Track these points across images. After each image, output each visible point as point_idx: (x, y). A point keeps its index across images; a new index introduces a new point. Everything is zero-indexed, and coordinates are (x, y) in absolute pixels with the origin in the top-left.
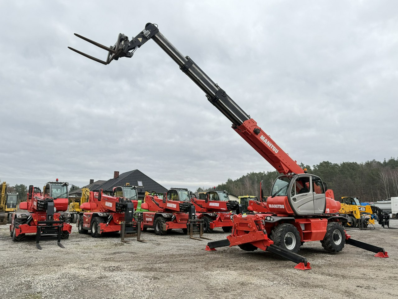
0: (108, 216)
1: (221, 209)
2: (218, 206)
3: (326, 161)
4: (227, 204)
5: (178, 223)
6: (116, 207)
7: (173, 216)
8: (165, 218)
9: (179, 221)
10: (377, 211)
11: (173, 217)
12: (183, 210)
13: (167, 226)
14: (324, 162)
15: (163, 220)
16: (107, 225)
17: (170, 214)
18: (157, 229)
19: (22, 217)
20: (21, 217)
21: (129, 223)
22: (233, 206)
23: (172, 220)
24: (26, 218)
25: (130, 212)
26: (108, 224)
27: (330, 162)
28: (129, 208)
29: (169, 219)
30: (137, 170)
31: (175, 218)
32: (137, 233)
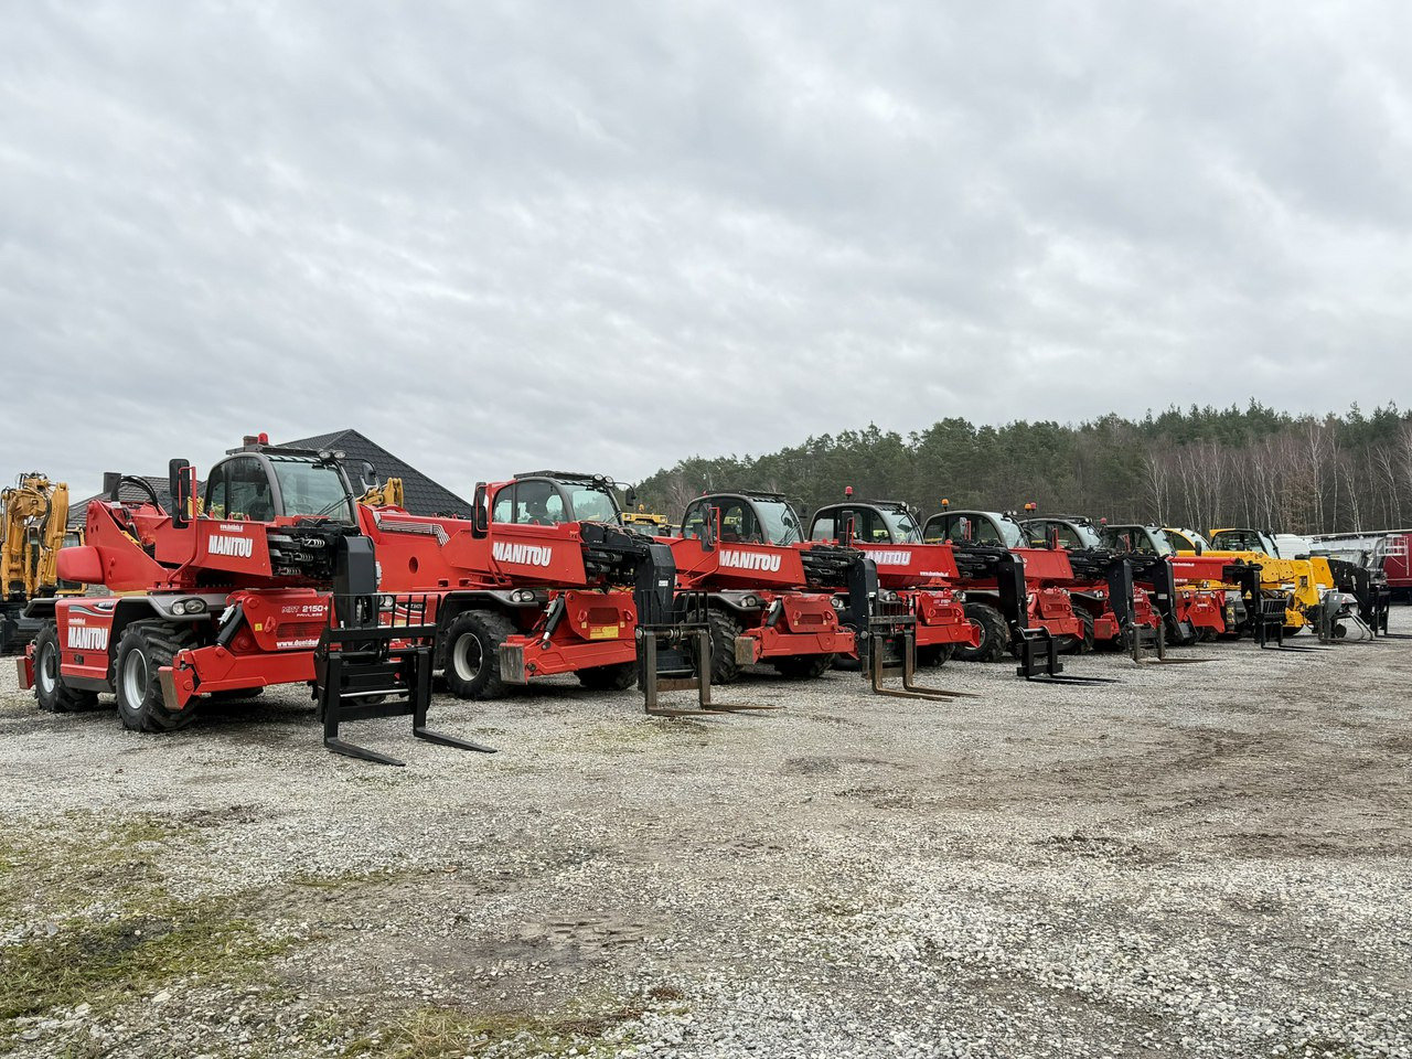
0: (544, 605)
1: (922, 574)
3: (955, 418)
5: (790, 633)
6: (585, 565)
7: (774, 604)
9: (796, 623)
11: (770, 609)
12: (820, 576)
13: (756, 646)
14: (948, 422)
15: (728, 622)
16: (547, 643)
19: (186, 613)
20: (181, 611)
21: (666, 633)
23: (771, 620)
24: (208, 615)
25: (663, 583)
26: (550, 638)
27: (966, 420)
28: (658, 568)
29: (755, 617)
30: (353, 433)
31: (781, 614)
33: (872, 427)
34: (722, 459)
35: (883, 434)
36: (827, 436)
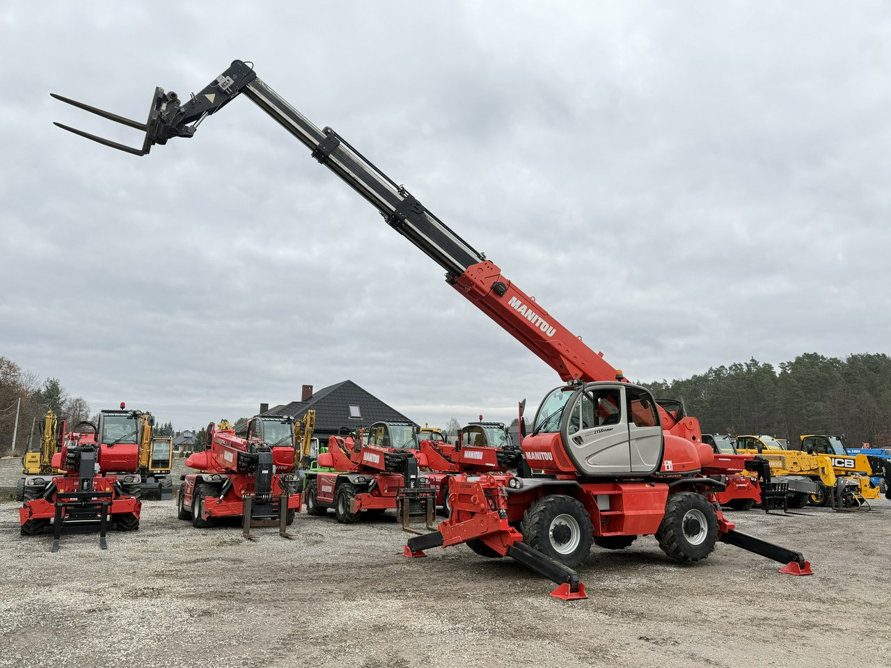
0: (223, 481)
1: (487, 464)
2: (481, 458)
3: (811, 353)
4: (499, 454)
5: (382, 496)
6: (238, 462)
7: (372, 481)
8: (356, 486)
9: (386, 491)
10: (883, 468)
11: (371, 484)
12: (392, 467)
13: (358, 503)
14: (807, 355)
15: (352, 490)
16: (220, 501)
17: (367, 477)
18: (341, 511)
19: (35, 484)
20: (33, 483)
21: (261, 497)
22: (509, 458)
23: (370, 490)
24: (43, 486)
25: (265, 472)
26: (223, 499)
27: (820, 354)
28: (261, 465)
29: (362, 488)
30: (349, 382)
31: (376, 487)
32: (279, 517)
33: (753, 360)
34: (656, 383)
35: (761, 364)
36: (722, 367)
